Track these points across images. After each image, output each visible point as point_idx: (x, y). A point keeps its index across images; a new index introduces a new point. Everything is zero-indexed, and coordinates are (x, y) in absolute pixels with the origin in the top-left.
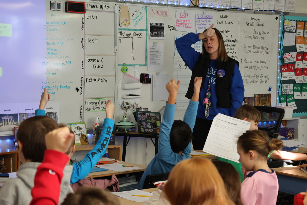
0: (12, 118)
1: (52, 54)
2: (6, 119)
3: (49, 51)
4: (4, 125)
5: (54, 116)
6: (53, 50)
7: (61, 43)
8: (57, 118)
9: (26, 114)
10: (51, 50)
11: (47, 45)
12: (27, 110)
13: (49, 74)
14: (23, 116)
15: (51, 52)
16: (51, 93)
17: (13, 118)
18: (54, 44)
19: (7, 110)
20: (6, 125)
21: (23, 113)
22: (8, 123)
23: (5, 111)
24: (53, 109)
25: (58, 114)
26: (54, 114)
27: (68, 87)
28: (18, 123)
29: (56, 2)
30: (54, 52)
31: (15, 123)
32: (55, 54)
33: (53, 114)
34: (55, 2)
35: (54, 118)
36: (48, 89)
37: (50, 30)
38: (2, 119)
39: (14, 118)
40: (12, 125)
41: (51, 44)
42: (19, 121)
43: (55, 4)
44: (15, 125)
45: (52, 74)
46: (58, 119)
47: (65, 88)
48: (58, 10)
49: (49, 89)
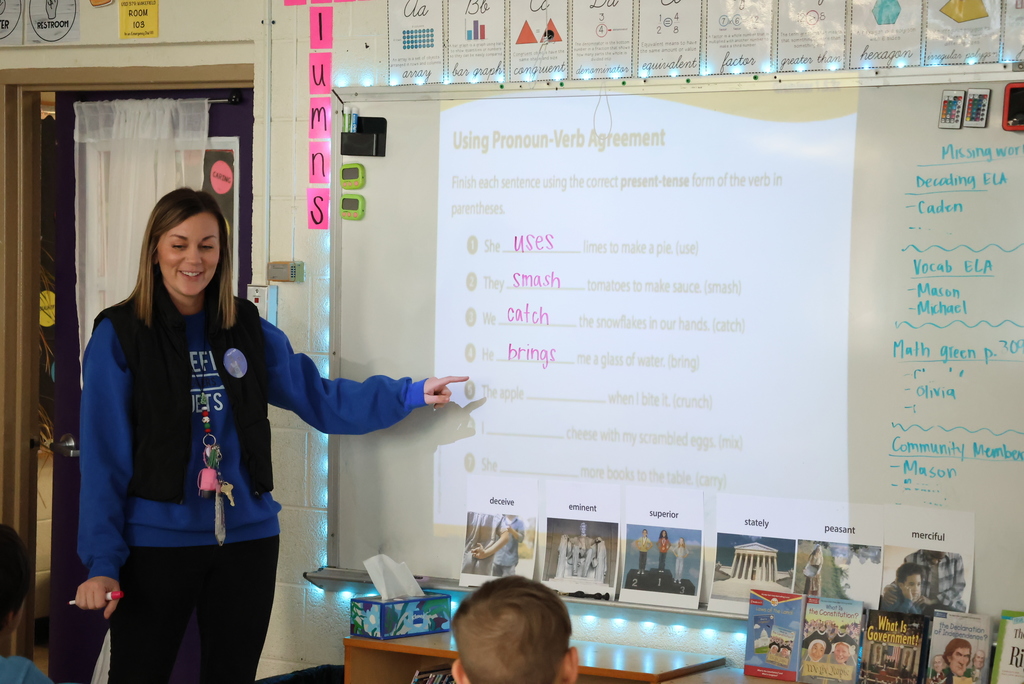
0: (772, 552)
1: (937, 309)
2: (749, 556)
3: (925, 297)
4: (740, 577)
5: (949, 571)
6: (943, 292)
7: (981, 265)
8: (959, 580)
9: (825, 544)
10: (934, 292)
11: (917, 272)
12: (831, 529)
13: (921, 391)
14: (814, 553)
15: (934, 301)
16: (935, 471)
17: (775, 555)
18: (949, 269)
19: (755, 523)
20: (746, 578)
21: (815, 542)
22: (754, 572)
23: (748, 522)
24: (942, 538)
25: (967, 564)
26: (948, 563)
27: (1012, 454)
28: (792, 578)
29: (966, 93)
30: (948, 301)
31: (780, 575)
32: (952, 309)
33: (944, 560)
34: (962, 95)
35: (948, 578)
36: (919, 453)
37: (931, 209)
38: (737, 552)
39: (777, 554)
40: (767, 579)
41: (934, 268)
42: (794, 571)
43: (961, 103)
44: (779, 581)
45: (937, 394)
46: (964, 585)
47: (1000, 457)
48: (974, 123)
49: (923, 453)
